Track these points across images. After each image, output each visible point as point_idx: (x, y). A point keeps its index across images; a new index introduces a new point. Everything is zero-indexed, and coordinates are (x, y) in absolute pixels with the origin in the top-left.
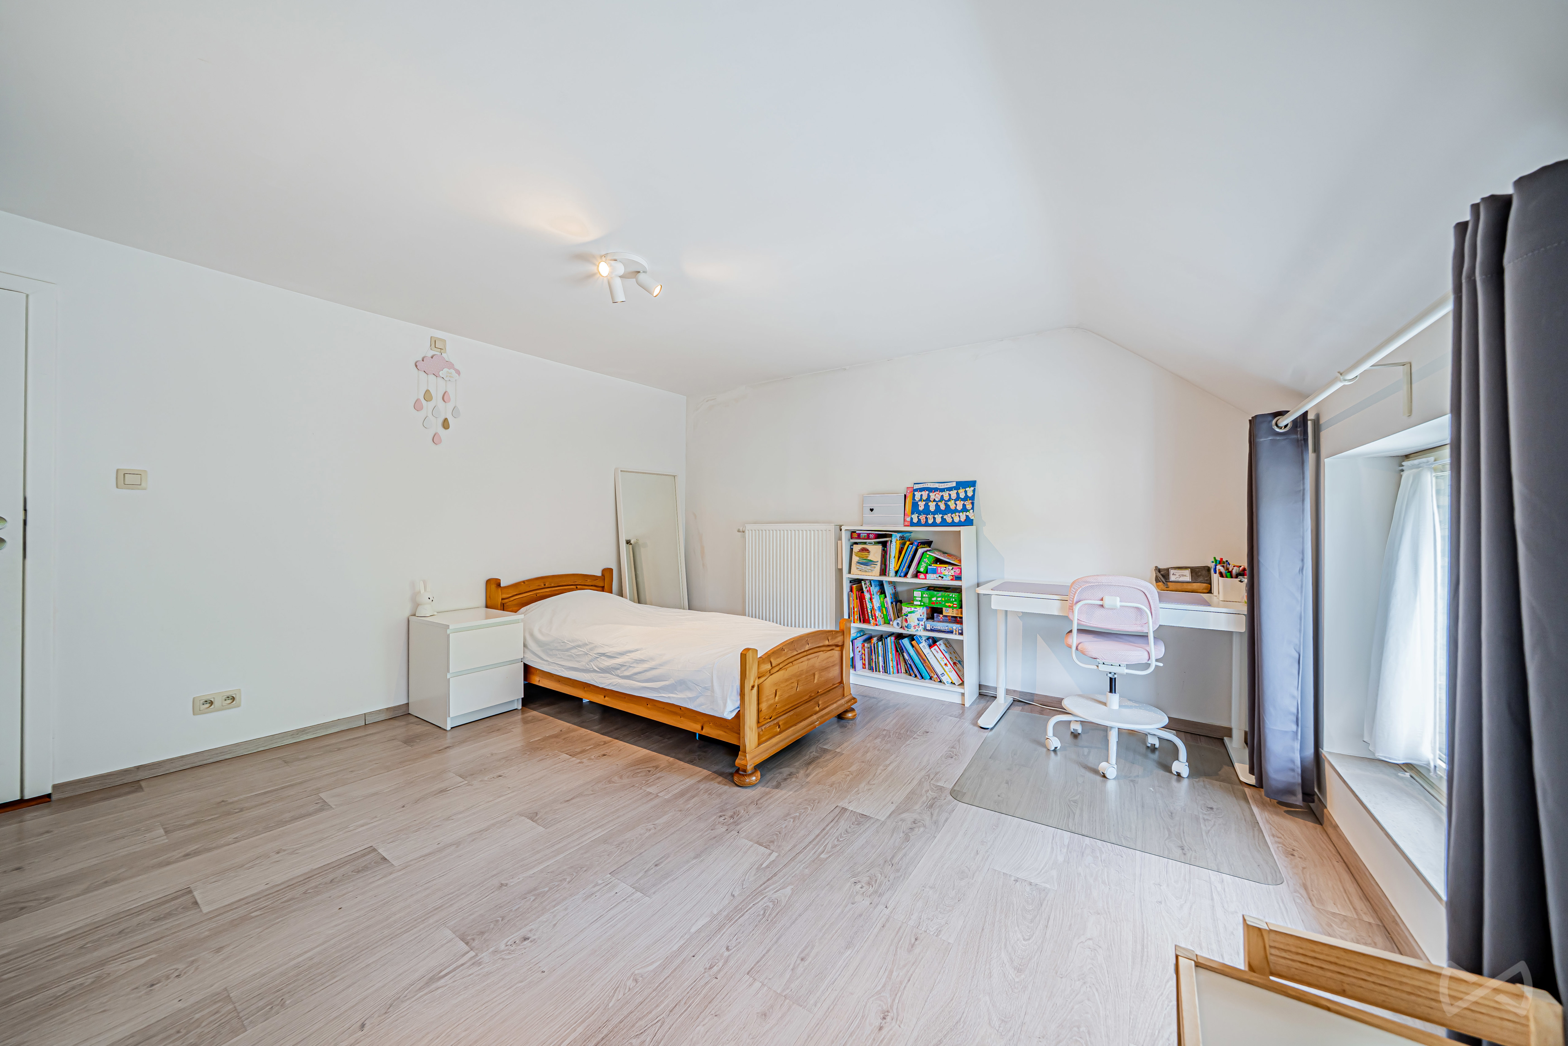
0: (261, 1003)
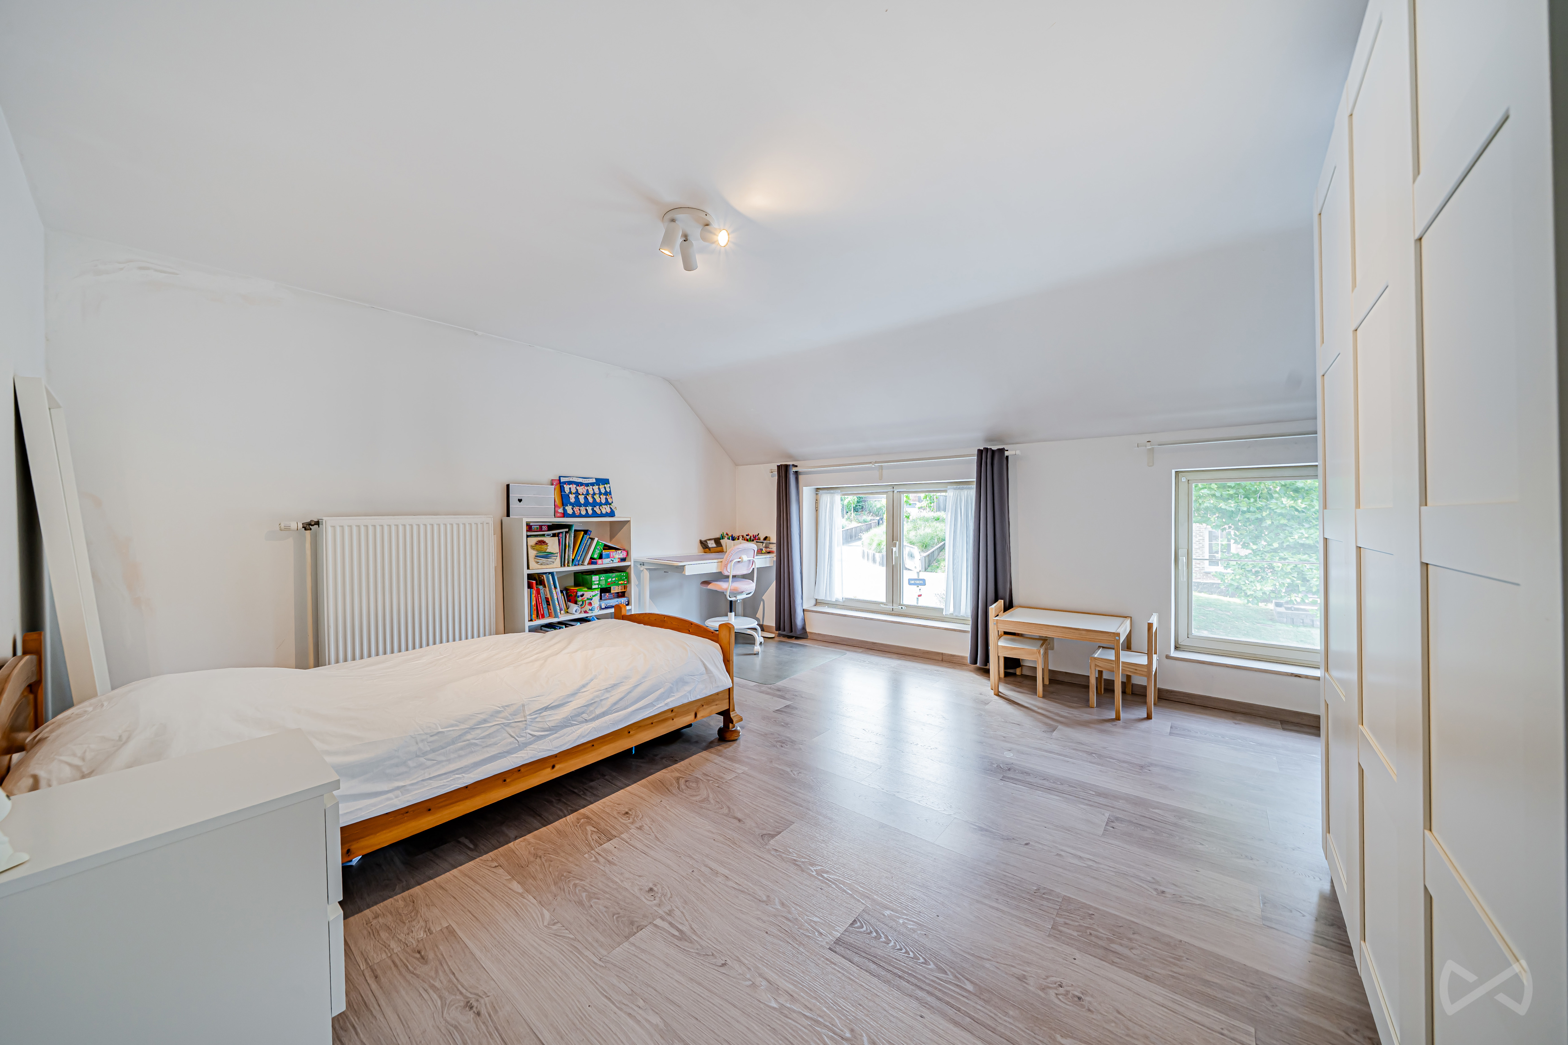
0: (1045, 903)
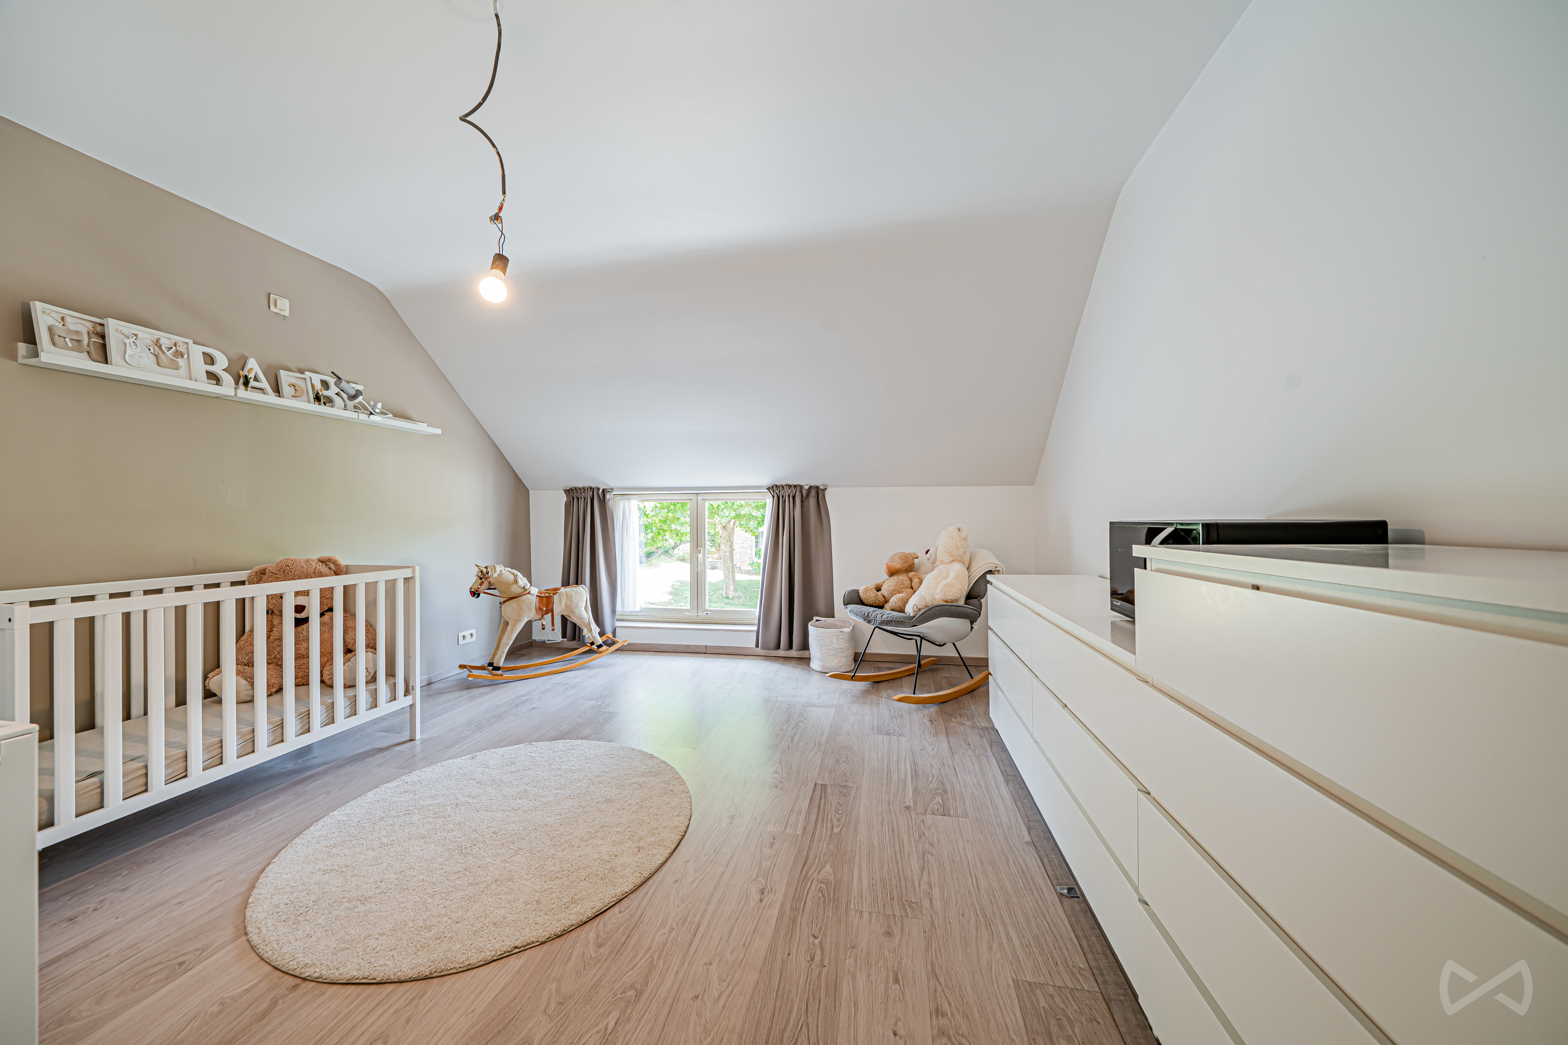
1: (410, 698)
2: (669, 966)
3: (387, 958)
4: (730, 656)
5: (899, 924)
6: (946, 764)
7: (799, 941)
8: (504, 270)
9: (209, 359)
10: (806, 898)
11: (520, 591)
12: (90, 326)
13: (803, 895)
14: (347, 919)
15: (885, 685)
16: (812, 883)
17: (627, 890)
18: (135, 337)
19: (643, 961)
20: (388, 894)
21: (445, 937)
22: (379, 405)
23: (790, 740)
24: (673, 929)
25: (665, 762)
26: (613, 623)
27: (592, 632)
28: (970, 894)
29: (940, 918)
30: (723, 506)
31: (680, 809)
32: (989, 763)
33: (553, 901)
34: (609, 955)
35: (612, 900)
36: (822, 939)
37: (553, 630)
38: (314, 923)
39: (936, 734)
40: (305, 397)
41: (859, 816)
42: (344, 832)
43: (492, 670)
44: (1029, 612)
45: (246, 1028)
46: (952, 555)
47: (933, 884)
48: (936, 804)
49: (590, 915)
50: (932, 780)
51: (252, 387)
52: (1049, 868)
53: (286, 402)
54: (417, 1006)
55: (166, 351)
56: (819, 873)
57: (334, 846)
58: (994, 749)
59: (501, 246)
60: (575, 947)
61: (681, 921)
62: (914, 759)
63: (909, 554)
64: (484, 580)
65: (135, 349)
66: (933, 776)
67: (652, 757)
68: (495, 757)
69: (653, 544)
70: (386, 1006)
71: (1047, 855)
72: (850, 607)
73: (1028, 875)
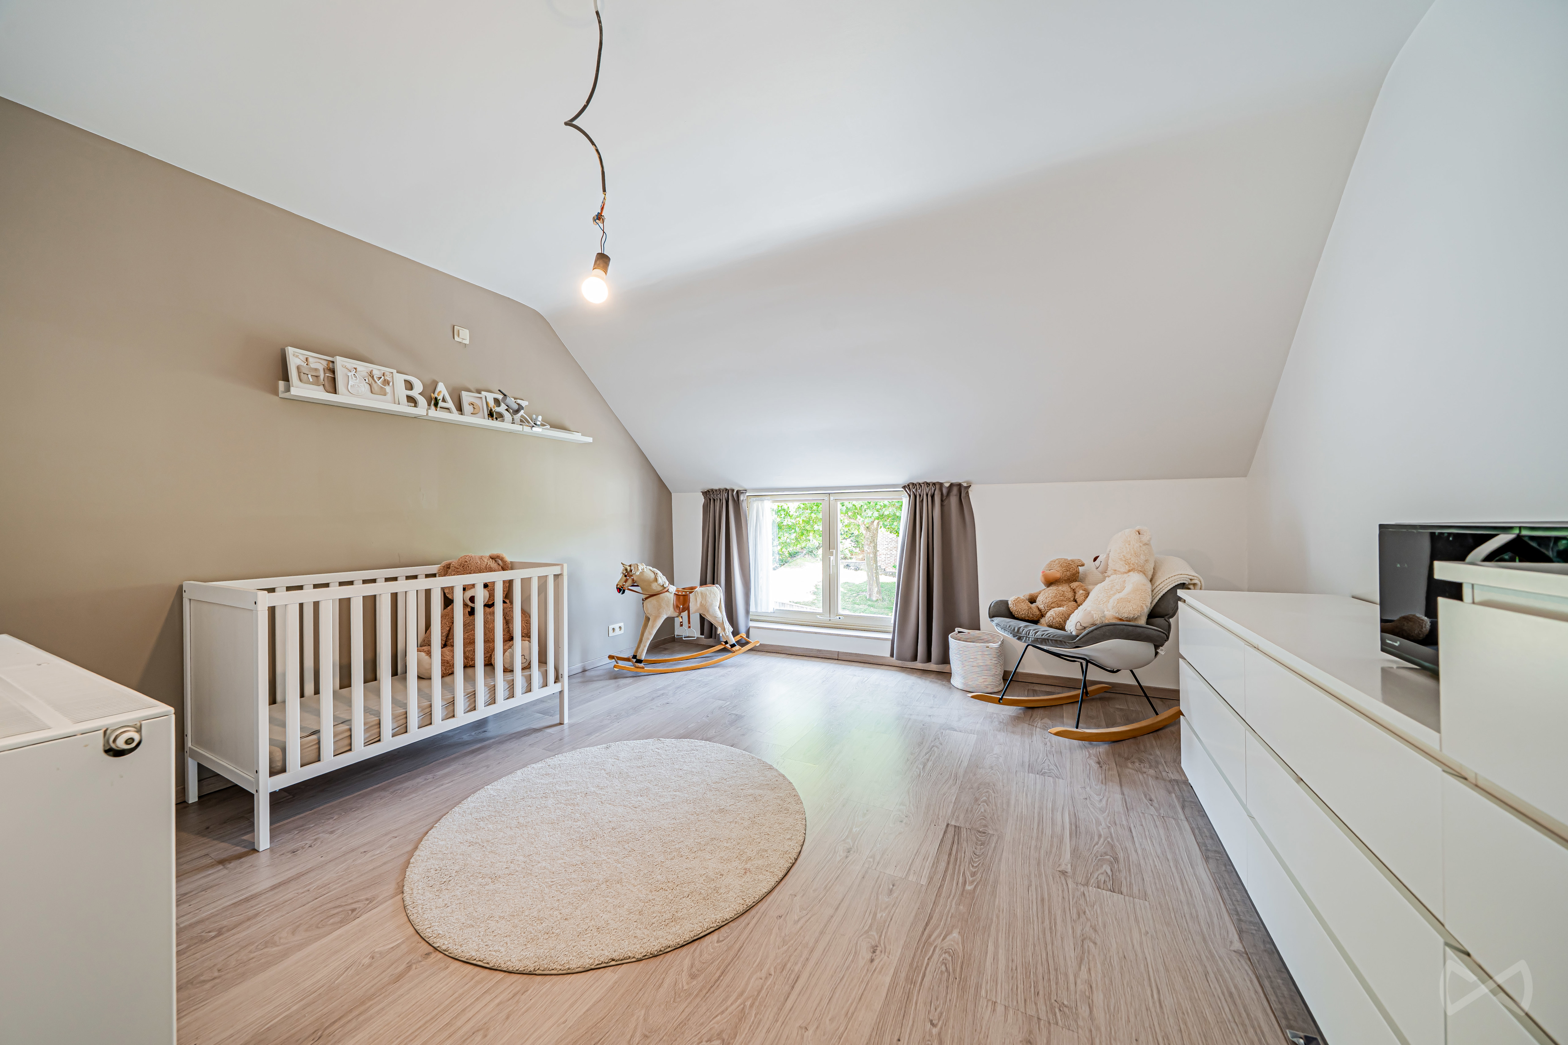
1: (559, 685)
2: (761, 1020)
3: (501, 944)
4: (862, 665)
5: (1045, 1032)
6: (1117, 822)
7: (913, 1025)
8: (605, 269)
9: (409, 386)
10: (926, 969)
11: (660, 589)
12: (325, 363)
13: (922, 964)
14: (478, 895)
15: (1041, 712)
16: (934, 950)
17: (728, 917)
18: (355, 371)
19: (734, 1007)
20: (515, 876)
21: (553, 933)
22: (540, 418)
23: (921, 767)
24: (770, 975)
25: (784, 776)
26: (747, 623)
27: (726, 631)
28: (1149, 1011)
29: (1104, 1038)
30: (865, 507)
31: (792, 832)
32: (1180, 829)
33: (655, 915)
34: (701, 990)
35: (712, 925)
36: (941, 1028)
37: (689, 627)
38: (453, 894)
39: (1105, 782)
40: (481, 414)
41: (999, 874)
42: (492, 806)
43: (636, 662)
44: (1242, 643)
45: (383, 988)
46: (1129, 564)
47: (1094, 986)
48: (1102, 874)
49: (688, 939)
50: (1099, 840)
51: (440, 408)
52: (1272, 998)
53: (467, 419)
54: (518, 1002)
55: (377, 381)
56: (943, 939)
57: (482, 819)
58: (1188, 811)
59: (602, 246)
60: (669, 972)
61: (780, 966)
62: (1074, 810)
63: (1072, 561)
64: (628, 578)
65: (355, 380)
66: (1100, 836)
67: (771, 768)
68: (626, 749)
69: (797, 545)
70: (493, 995)
71: (1269, 977)
72: (997, 620)
73: (1238, 1001)
